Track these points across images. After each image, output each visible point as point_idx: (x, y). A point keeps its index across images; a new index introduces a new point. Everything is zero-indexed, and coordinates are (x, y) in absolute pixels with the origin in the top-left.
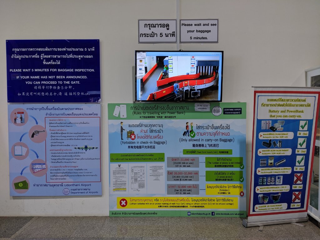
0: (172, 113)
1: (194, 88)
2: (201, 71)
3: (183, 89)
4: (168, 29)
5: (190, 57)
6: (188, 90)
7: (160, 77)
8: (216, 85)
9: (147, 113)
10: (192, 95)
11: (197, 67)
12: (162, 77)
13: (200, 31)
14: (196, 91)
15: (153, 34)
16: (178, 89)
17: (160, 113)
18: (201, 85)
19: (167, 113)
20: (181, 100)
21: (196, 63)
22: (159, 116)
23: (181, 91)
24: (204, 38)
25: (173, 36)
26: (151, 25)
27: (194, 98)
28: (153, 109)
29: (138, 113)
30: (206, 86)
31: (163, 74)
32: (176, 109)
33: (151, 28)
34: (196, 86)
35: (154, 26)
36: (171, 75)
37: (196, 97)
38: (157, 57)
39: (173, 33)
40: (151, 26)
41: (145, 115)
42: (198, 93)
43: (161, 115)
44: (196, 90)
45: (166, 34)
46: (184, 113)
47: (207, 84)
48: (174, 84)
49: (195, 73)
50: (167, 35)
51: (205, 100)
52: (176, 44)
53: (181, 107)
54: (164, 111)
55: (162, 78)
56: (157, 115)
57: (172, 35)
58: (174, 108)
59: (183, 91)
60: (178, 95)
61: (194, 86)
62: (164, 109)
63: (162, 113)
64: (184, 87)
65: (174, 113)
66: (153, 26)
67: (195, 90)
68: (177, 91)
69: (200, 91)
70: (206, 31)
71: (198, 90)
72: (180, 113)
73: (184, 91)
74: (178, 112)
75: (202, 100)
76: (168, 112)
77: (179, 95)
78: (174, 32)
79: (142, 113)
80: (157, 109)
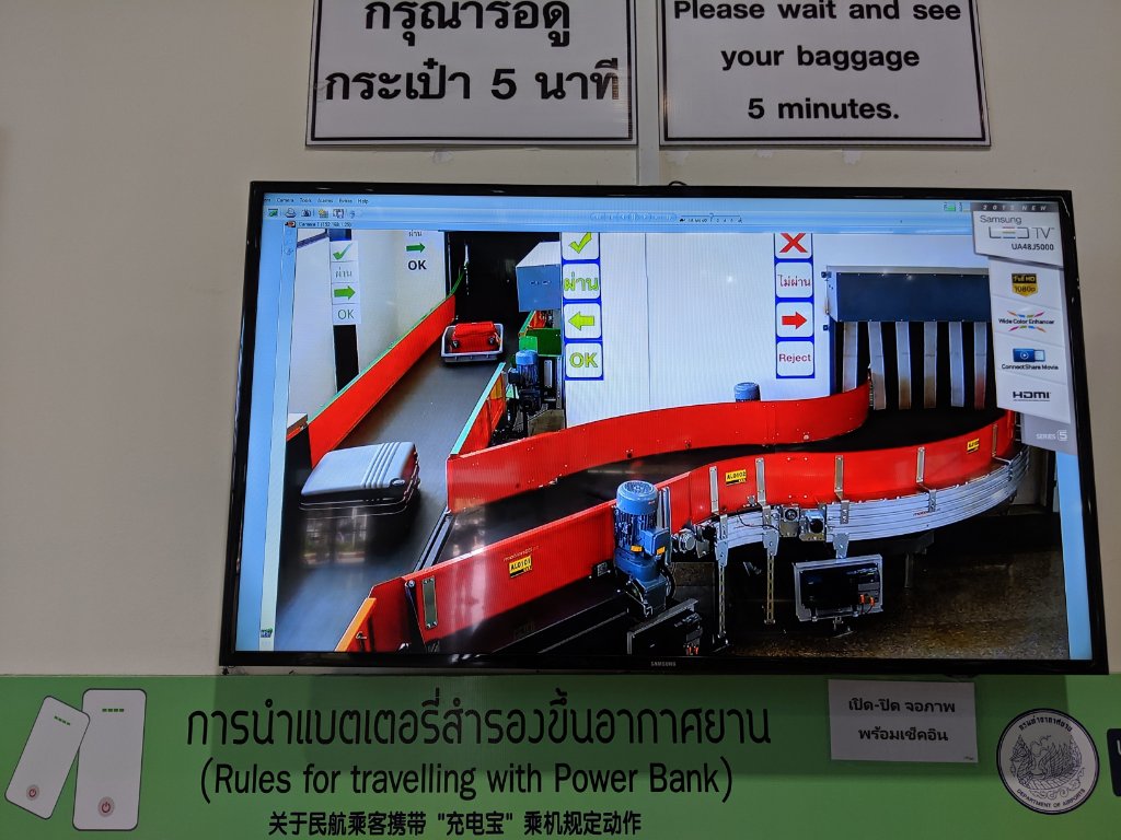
0: (599, 782)
1: (817, 526)
2: (877, 367)
3: (710, 534)
4: (560, 41)
5: (764, 244)
6: (754, 551)
7: (479, 420)
8: (1037, 505)
9: (344, 782)
10: (806, 603)
11: (836, 331)
12: (502, 422)
13: (824, 58)
14: (842, 560)
15: (434, 74)
16: (662, 541)
17: (481, 783)
18: (882, 506)
19: (549, 781)
20: (692, 648)
21: (825, 292)
22: (465, 808)
23: (691, 555)
24: (866, 111)
25: (600, 95)
26: (418, 11)
27: (824, 628)
28: (408, 733)
29: (263, 781)
30: (931, 508)
31: (511, 392)
32: (636, 735)
33: (418, 29)
34: (833, 510)
35: (448, 16)
36: (585, 405)
37: (849, 621)
38: (456, 242)
39: (603, 72)
40: (418, 19)
41: (329, 804)
42: (866, 579)
43: (487, 800)
44: (842, 548)
45: (542, 78)
46: (721, 782)
47: (942, 496)
48: (621, 490)
49: (820, 388)
50: (552, 85)
51: (938, 652)
52: (633, 153)
53: (691, 720)
54: (523, 753)
55: (499, 428)
56: (451, 801)
57: (592, 86)
58: (622, 722)
59: (711, 556)
60: (655, 596)
61: (814, 506)
62: (516, 733)
63: (496, 783)
64: (717, 519)
65: (616, 778)
66: (434, 14)
67: (827, 551)
68: (647, 557)
69: (878, 559)
70: (878, 58)
71: (856, 548)
72: (681, 781)
73: (722, 560)
74: (656, 771)
75: (910, 652)
76: (563, 772)
77: (672, 603)
78: (614, 63)
79: (297, 780)
80: (452, 733)
